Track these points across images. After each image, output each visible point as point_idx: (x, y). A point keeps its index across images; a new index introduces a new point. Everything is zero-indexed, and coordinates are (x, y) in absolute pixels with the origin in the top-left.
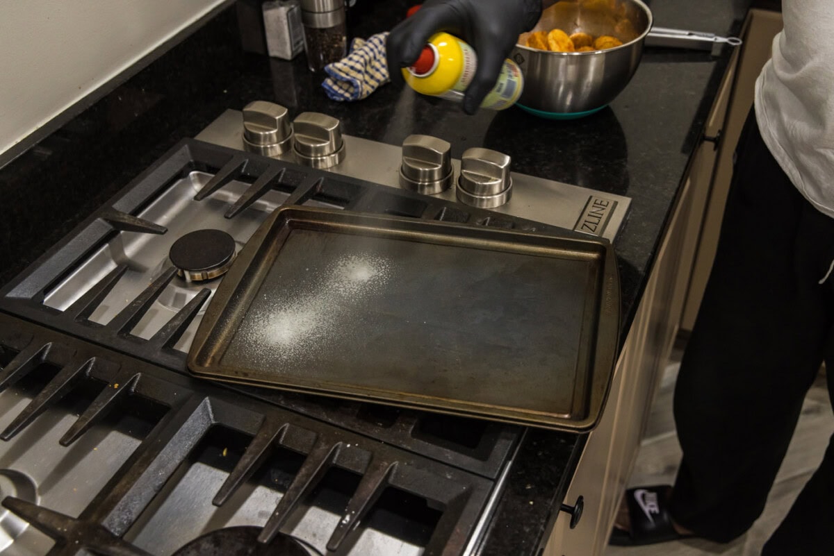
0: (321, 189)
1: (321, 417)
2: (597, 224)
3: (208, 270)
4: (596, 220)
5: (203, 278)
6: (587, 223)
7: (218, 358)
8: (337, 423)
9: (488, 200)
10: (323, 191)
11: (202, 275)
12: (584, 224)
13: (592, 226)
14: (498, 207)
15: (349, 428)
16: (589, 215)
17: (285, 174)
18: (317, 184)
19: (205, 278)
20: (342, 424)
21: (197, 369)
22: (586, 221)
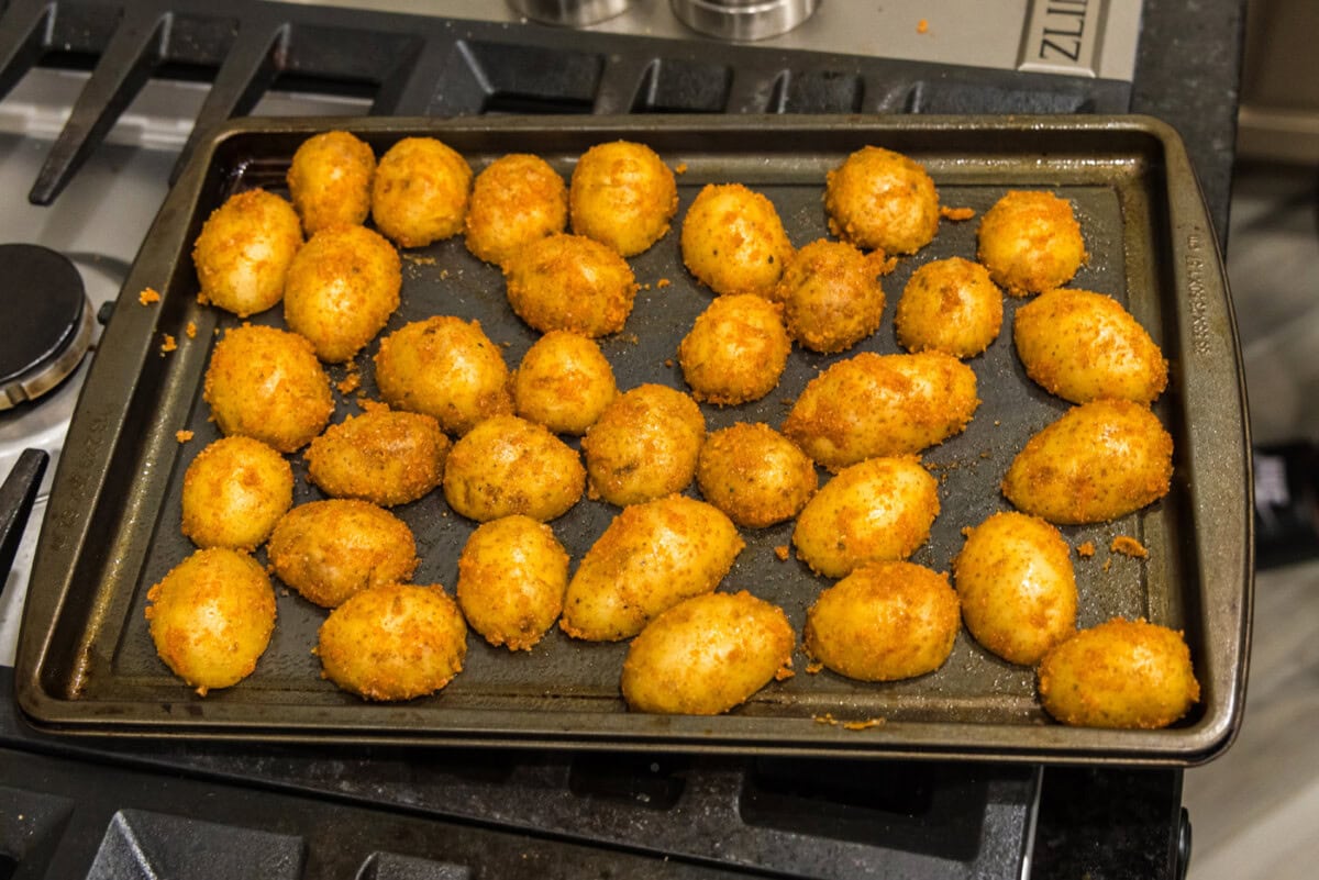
0: (288, 60)
1: (468, 813)
2: (1079, 34)
3: (22, 377)
4: (1071, 23)
5: (12, 400)
6: (1051, 38)
7: (107, 653)
8: (520, 823)
9: (764, 15)
10: (297, 64)
11: (8, 393)
12: (1045, 42)
13: (1068, 44)
14: (794, 30)
15: (560, 831)
16: (1050, 11)
17: (173, 34)
18: (276, 46)
19: (19, 398)
20: (536, 822)
21: (49, 710)
22: (1047, 31)
